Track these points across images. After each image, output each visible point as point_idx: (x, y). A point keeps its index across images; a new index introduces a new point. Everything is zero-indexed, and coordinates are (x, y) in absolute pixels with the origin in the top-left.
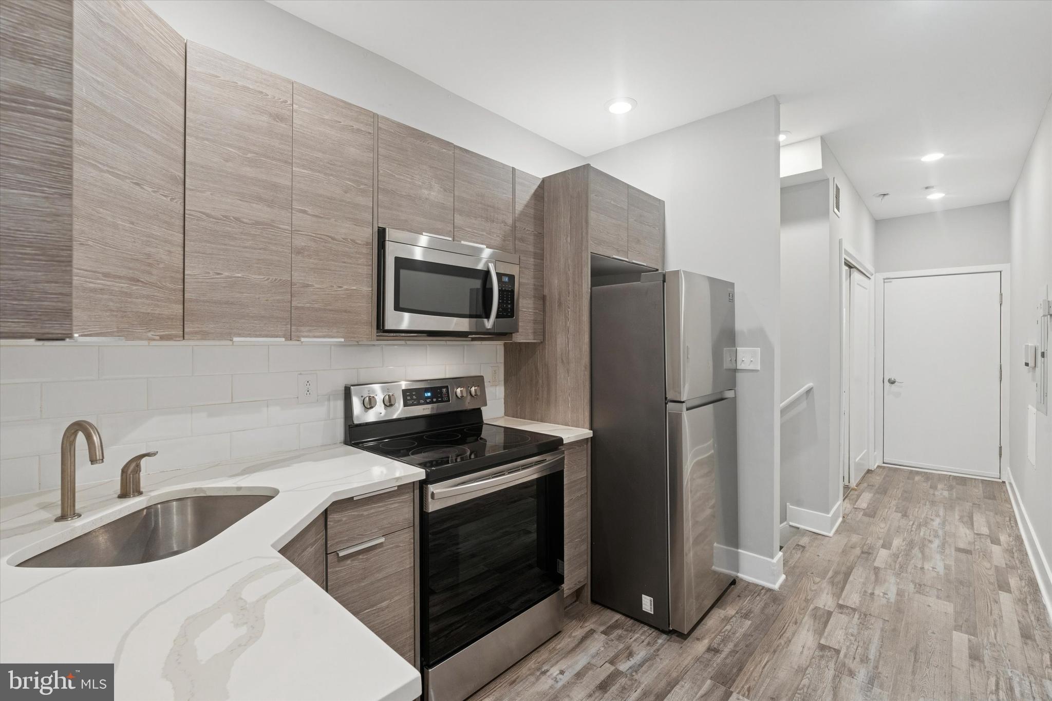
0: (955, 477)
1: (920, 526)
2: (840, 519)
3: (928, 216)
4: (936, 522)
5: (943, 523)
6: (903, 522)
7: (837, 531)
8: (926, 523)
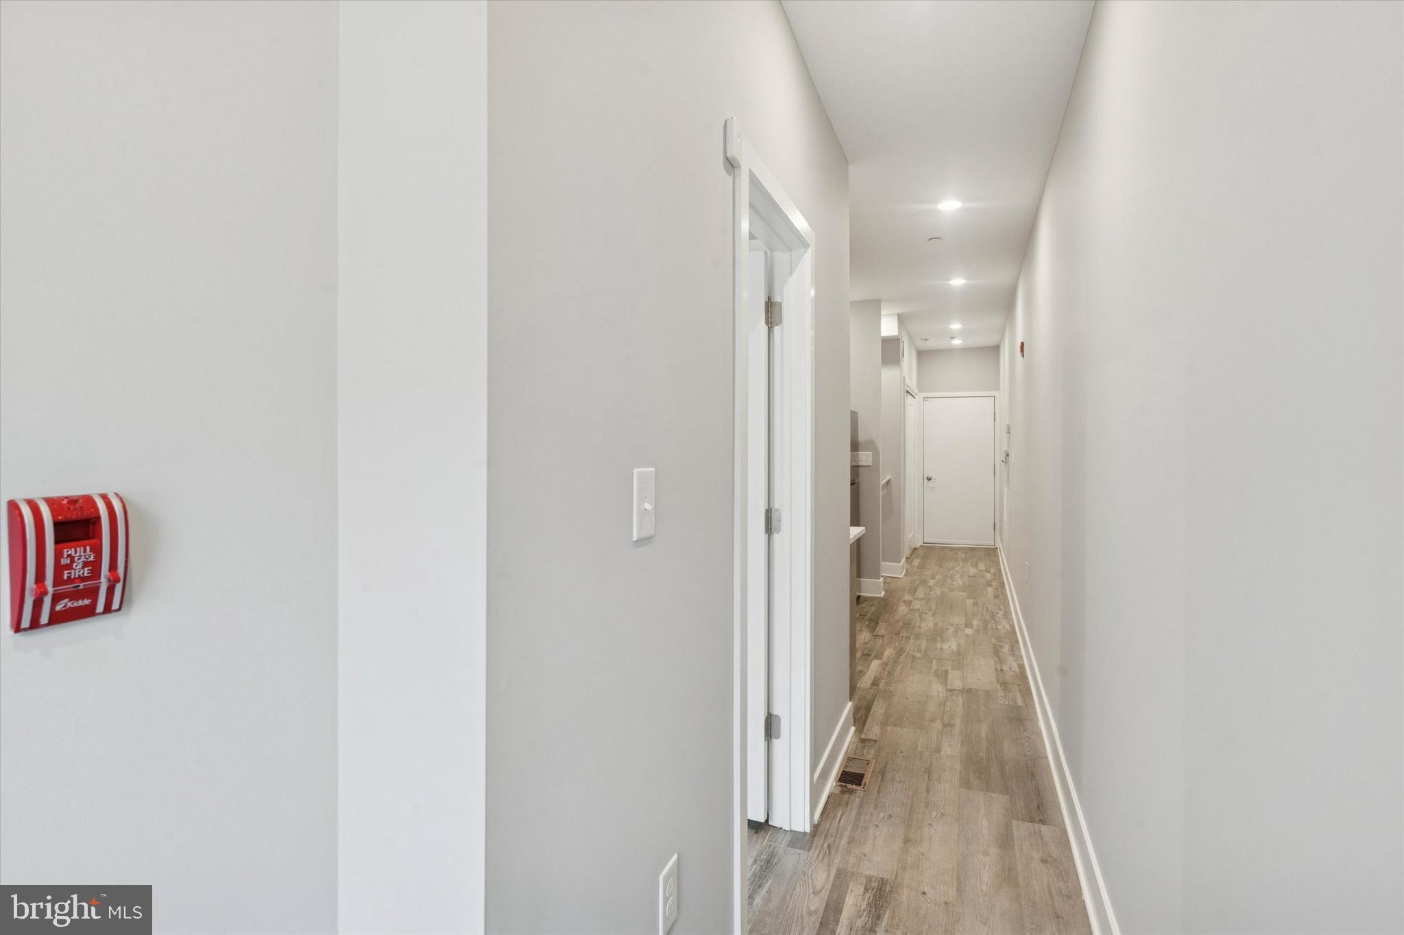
0: (968, 548)
1: (949, 570)
2: (905, 571)
3: (950, 351)
4: (958, 568)
5: (962, 567)
6: (940, 570)
7: (904, 576)
8: (953, 568)
